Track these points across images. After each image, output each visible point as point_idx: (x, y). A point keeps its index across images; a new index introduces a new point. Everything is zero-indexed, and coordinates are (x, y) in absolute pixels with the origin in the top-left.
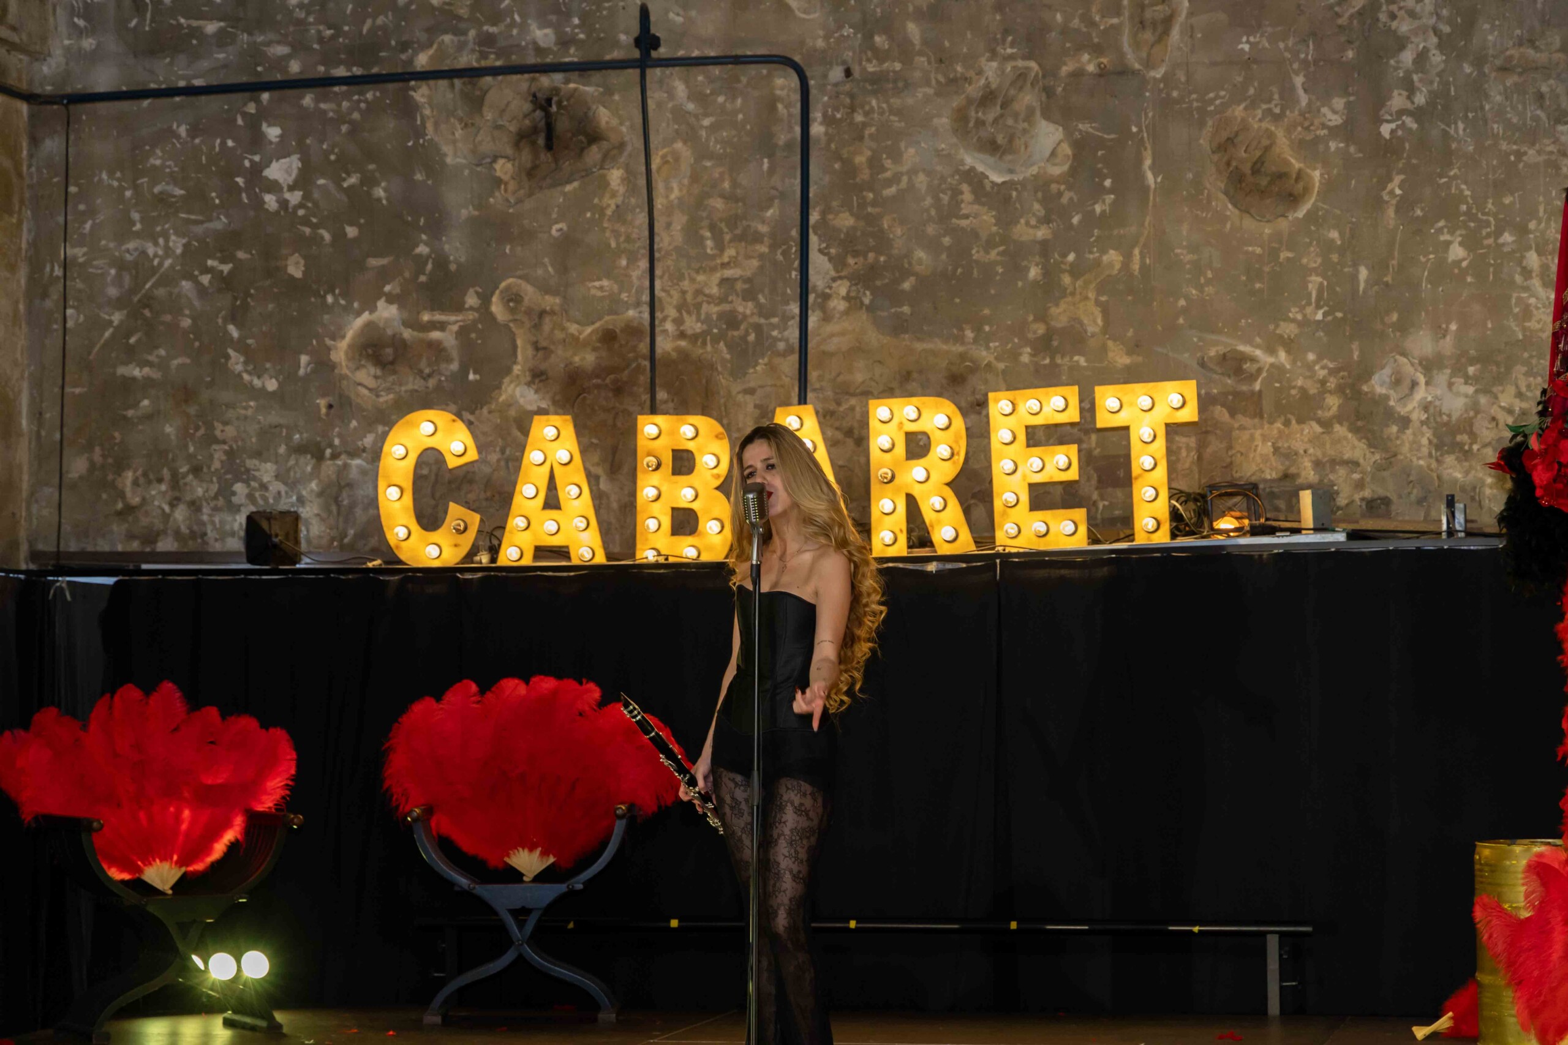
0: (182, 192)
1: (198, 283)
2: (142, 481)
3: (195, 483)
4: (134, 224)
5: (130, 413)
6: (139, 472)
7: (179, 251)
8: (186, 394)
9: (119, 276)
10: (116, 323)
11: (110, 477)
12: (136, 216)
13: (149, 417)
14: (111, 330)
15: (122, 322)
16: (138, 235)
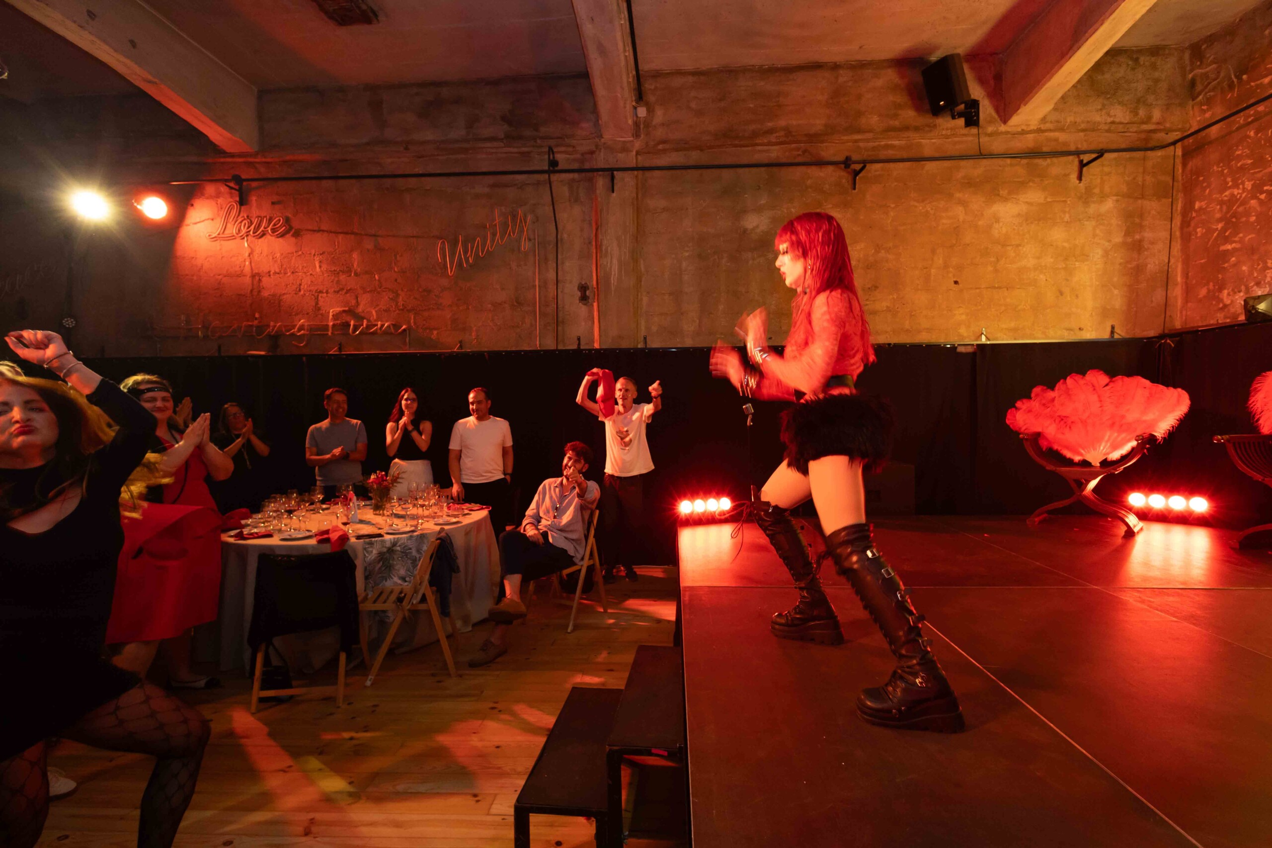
0: (1252, 161)
1: (1259, 199)
2: (1231, 293)
3: (1257, 290)
4: (1228, 184)
5: (1226, 265)
6: (1230, 289)
7: (1249, 188)
8: (1252, 250)
9: (1221, 209)
10: (1219, 229)
11: (1217, 294)
12: (1229, 179)
13: (1235, 265)
14: (1217, 232)
15: (1222, 228)
16: (1230, 188)
